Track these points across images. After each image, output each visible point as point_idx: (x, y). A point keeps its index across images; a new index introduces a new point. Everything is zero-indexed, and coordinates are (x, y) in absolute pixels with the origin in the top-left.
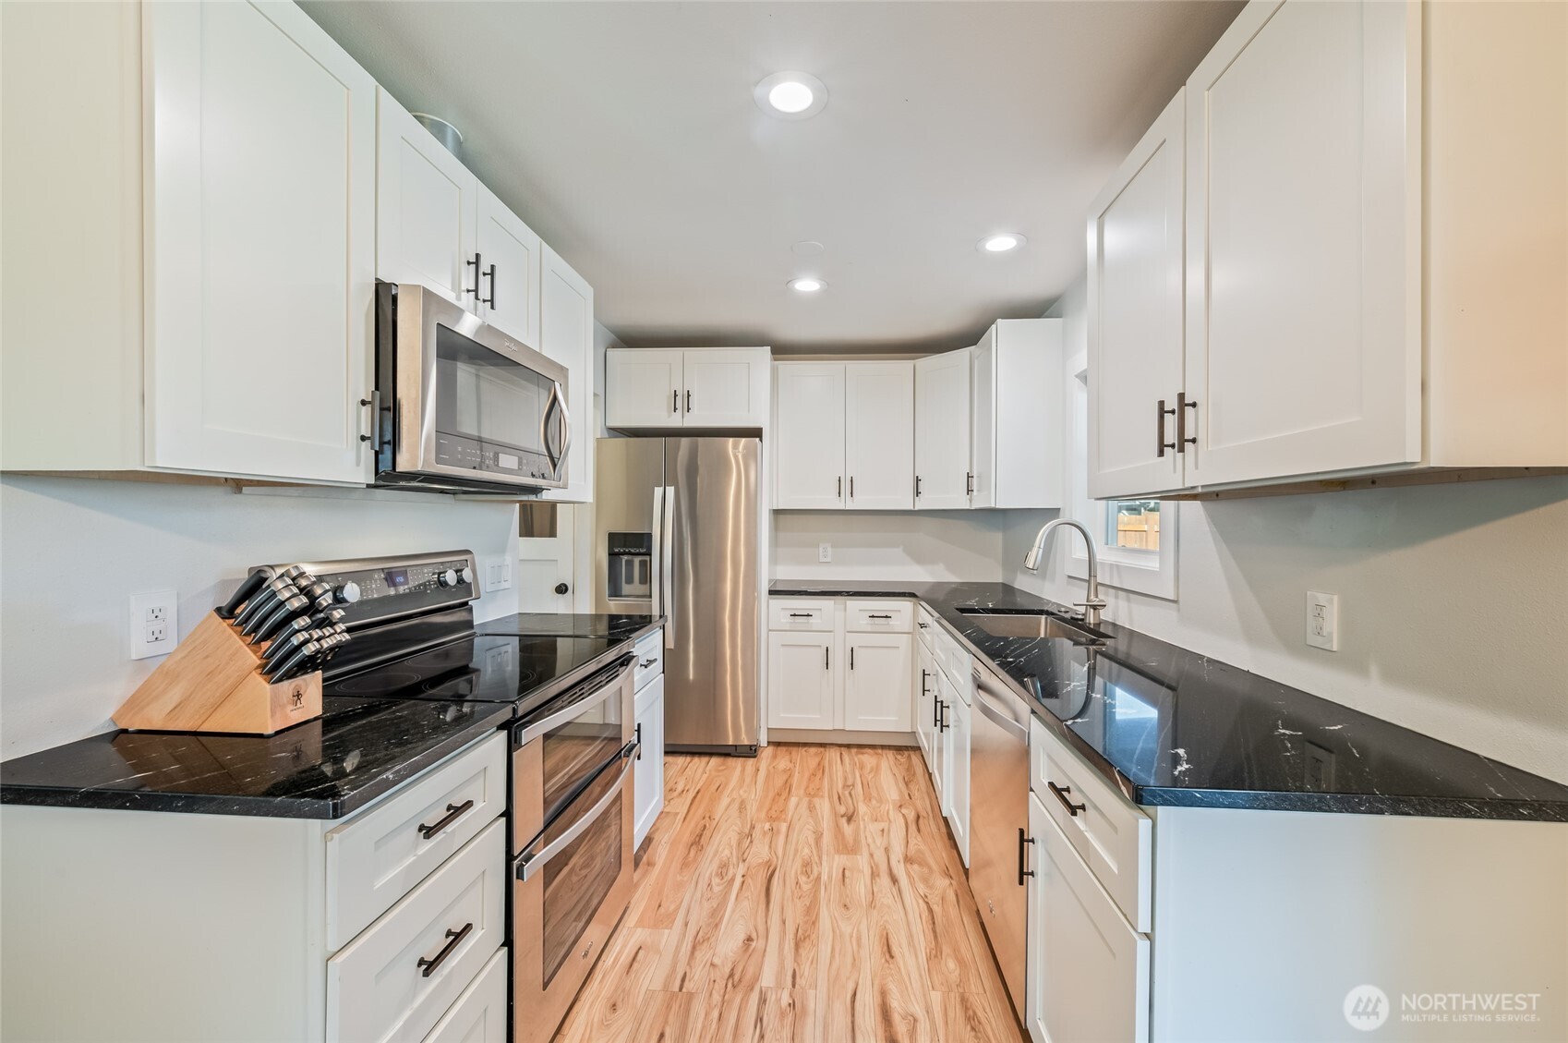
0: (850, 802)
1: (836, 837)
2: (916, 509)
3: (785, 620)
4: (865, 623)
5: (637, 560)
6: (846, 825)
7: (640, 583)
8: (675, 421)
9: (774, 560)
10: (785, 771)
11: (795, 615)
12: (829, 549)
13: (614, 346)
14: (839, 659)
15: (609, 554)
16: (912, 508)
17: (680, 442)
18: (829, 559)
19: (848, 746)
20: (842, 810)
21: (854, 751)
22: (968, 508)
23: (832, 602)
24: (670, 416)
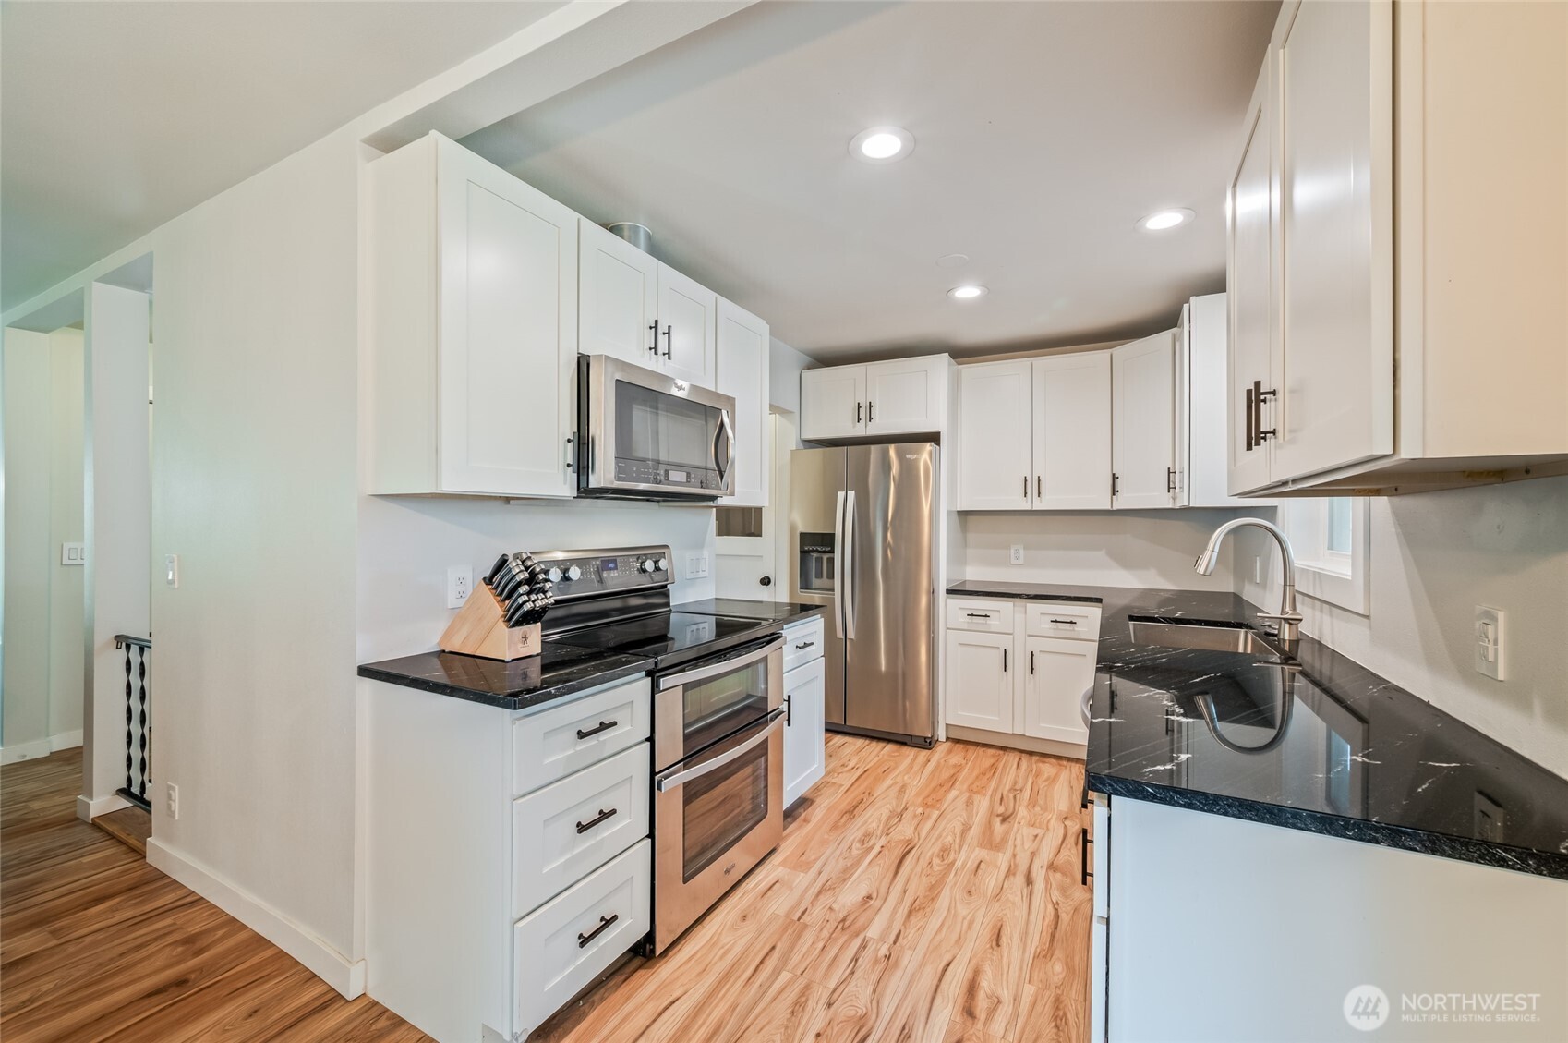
0: (1012, 805)
1: (984, 833)
2: (1114, 508)
3: (963, 620)
4: (1047, 627)
5: (825, 557)
6: (999, 823)
7: (828, 578)
8: (860, 431)
9: (958, 559)
10: (955, 766)
11: (972, 615)
12: (1022, 551)
13: (810, 367)
14: (1019, 663)
15: (801, 552)
16: (1109, 508)
17: (868, 453)
18: (1021, 561)
19: (1031, 753)
20: (1001, 810)
21: (1035, 758)
22: (1170, 506)
23: (1011, 604)
24: (854, 427)
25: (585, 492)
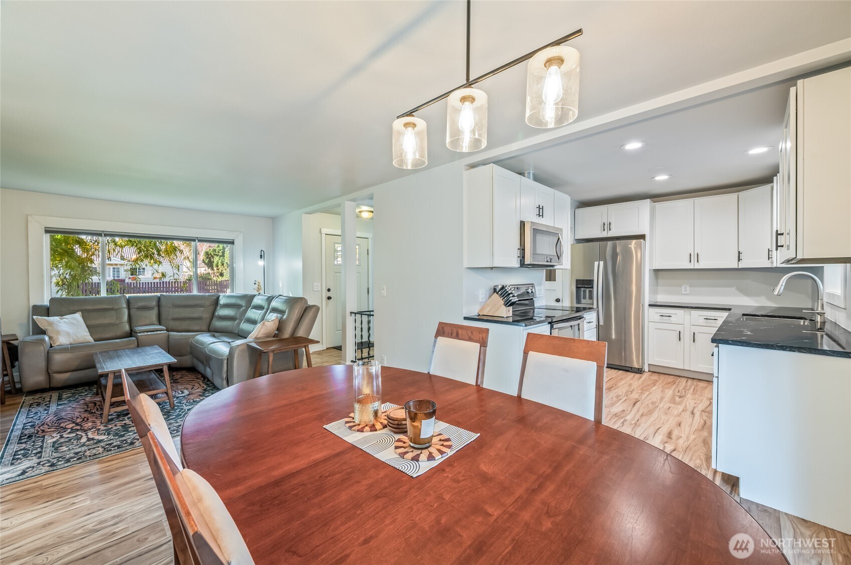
0: (684, 393)
1: (671, 400)
2: (740, 267)
3: (657, 318)
4: (701, 321)
5: (587, 290)
6: (678, 398)
7: (589, 299)
8: (604, 234)
9: (654, 291)
10: (654, 380)
11: (662, 316)
12: (688, 288)
13: (578, 207)
14: (687, 337)
15: (576, 288)
16: (737, 267)
17: (607, 243)
18: (688, 292)
19: (693, 379)
20: (678, 394)
21: (695, 381)
22: (770, 266)
23: (683, 311)
24: (602, 233)
25: (523, 264)
